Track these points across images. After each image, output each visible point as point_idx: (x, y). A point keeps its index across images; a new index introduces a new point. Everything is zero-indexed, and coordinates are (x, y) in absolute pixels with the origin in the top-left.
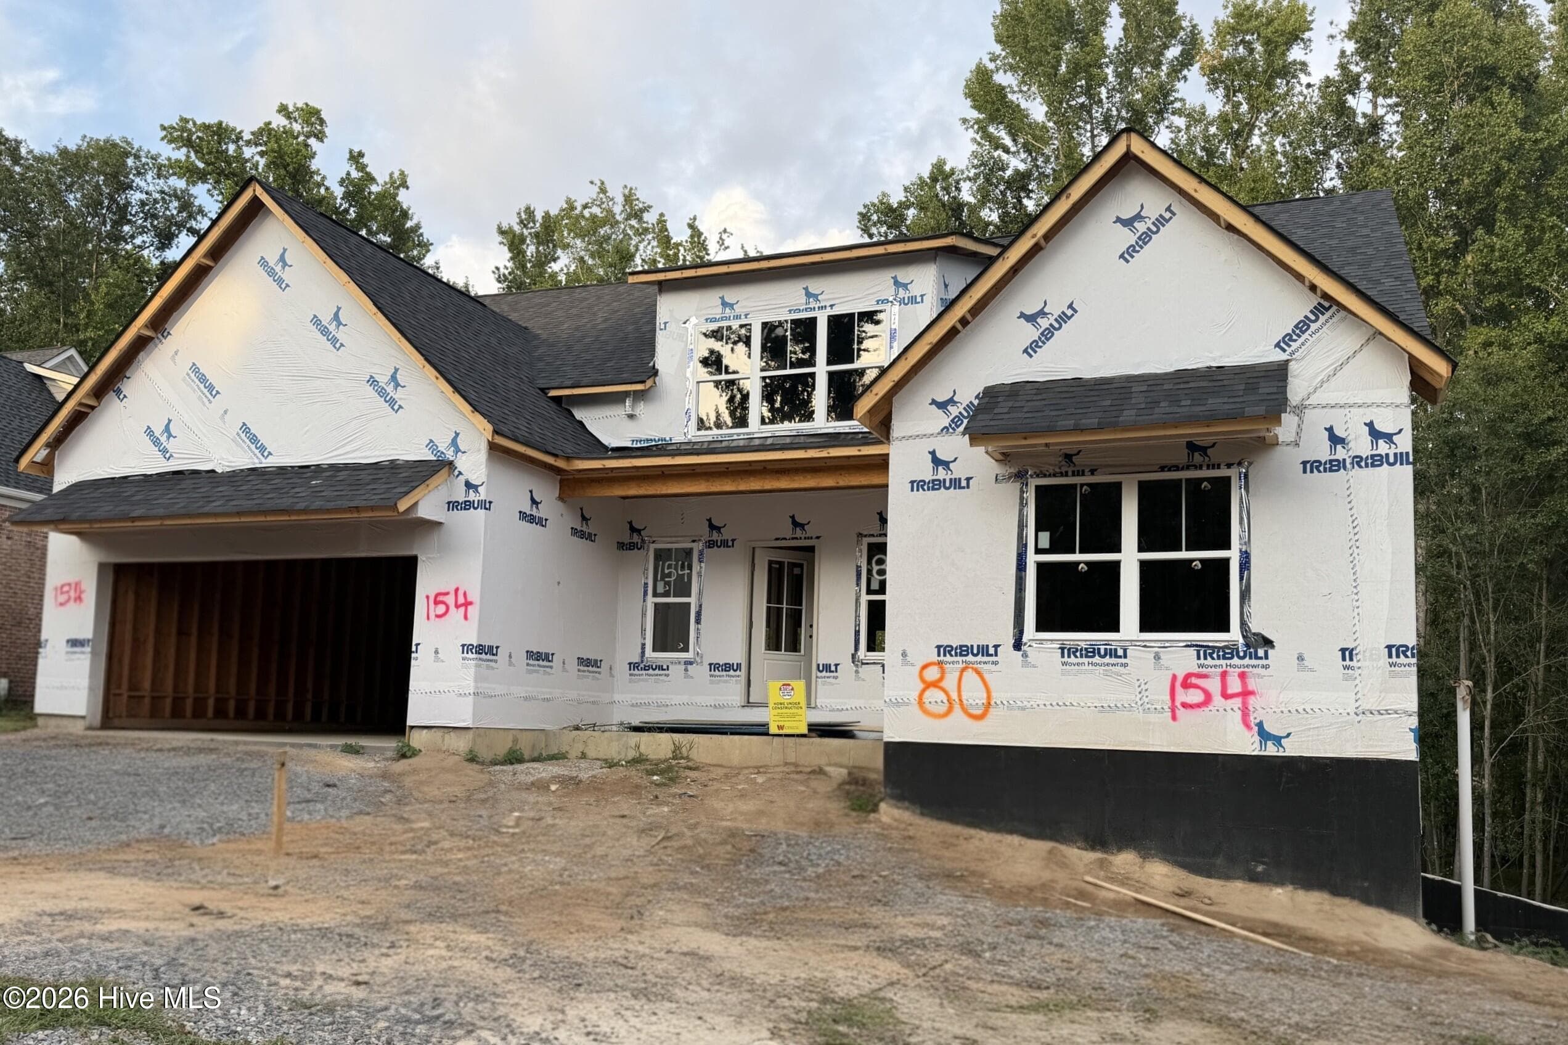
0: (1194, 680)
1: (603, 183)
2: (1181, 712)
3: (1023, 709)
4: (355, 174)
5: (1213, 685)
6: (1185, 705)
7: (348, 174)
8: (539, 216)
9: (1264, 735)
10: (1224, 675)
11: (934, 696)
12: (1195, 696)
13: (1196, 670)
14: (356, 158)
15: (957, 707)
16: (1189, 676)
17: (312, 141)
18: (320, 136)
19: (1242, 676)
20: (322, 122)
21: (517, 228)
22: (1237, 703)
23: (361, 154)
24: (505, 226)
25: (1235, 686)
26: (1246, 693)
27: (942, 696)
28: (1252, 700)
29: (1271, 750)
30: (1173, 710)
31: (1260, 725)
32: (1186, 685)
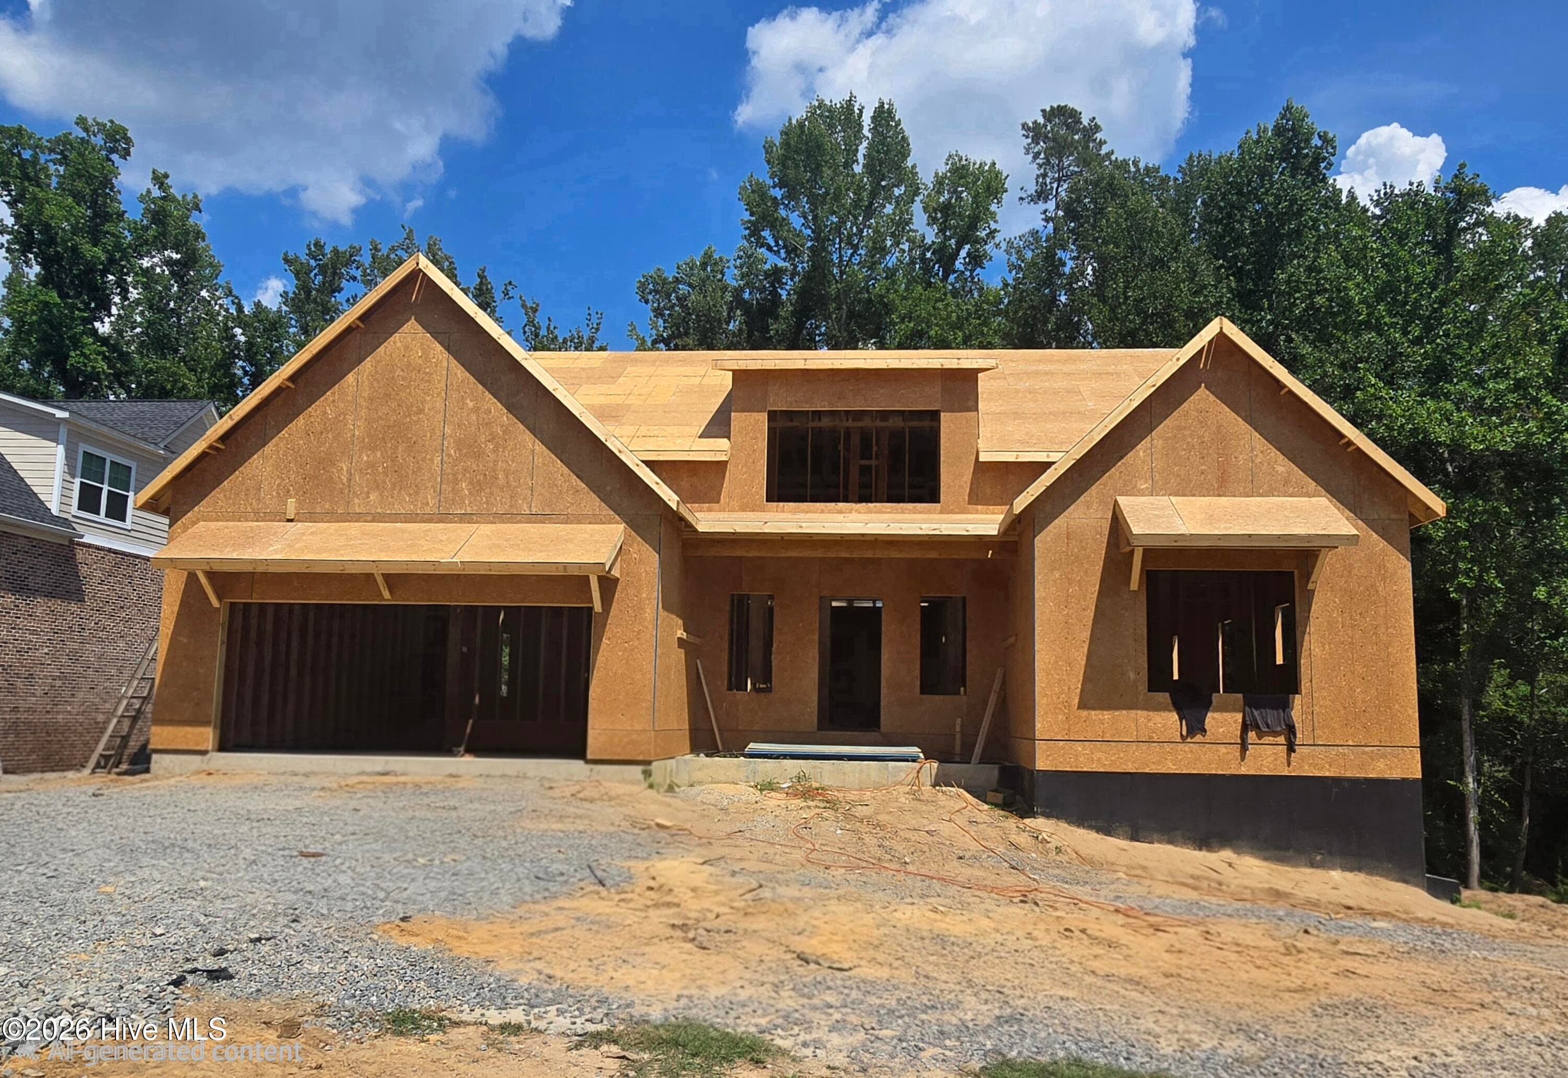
1: (411, 231)
4: (156, 193)
7: (149, 191)
8: (328, 250)
14: (160, 180)
17: (115, 157)
18: (126, 154)
20: (128, 141)
21: (304, 258)
23: (166, 176)
24: (291, 255)
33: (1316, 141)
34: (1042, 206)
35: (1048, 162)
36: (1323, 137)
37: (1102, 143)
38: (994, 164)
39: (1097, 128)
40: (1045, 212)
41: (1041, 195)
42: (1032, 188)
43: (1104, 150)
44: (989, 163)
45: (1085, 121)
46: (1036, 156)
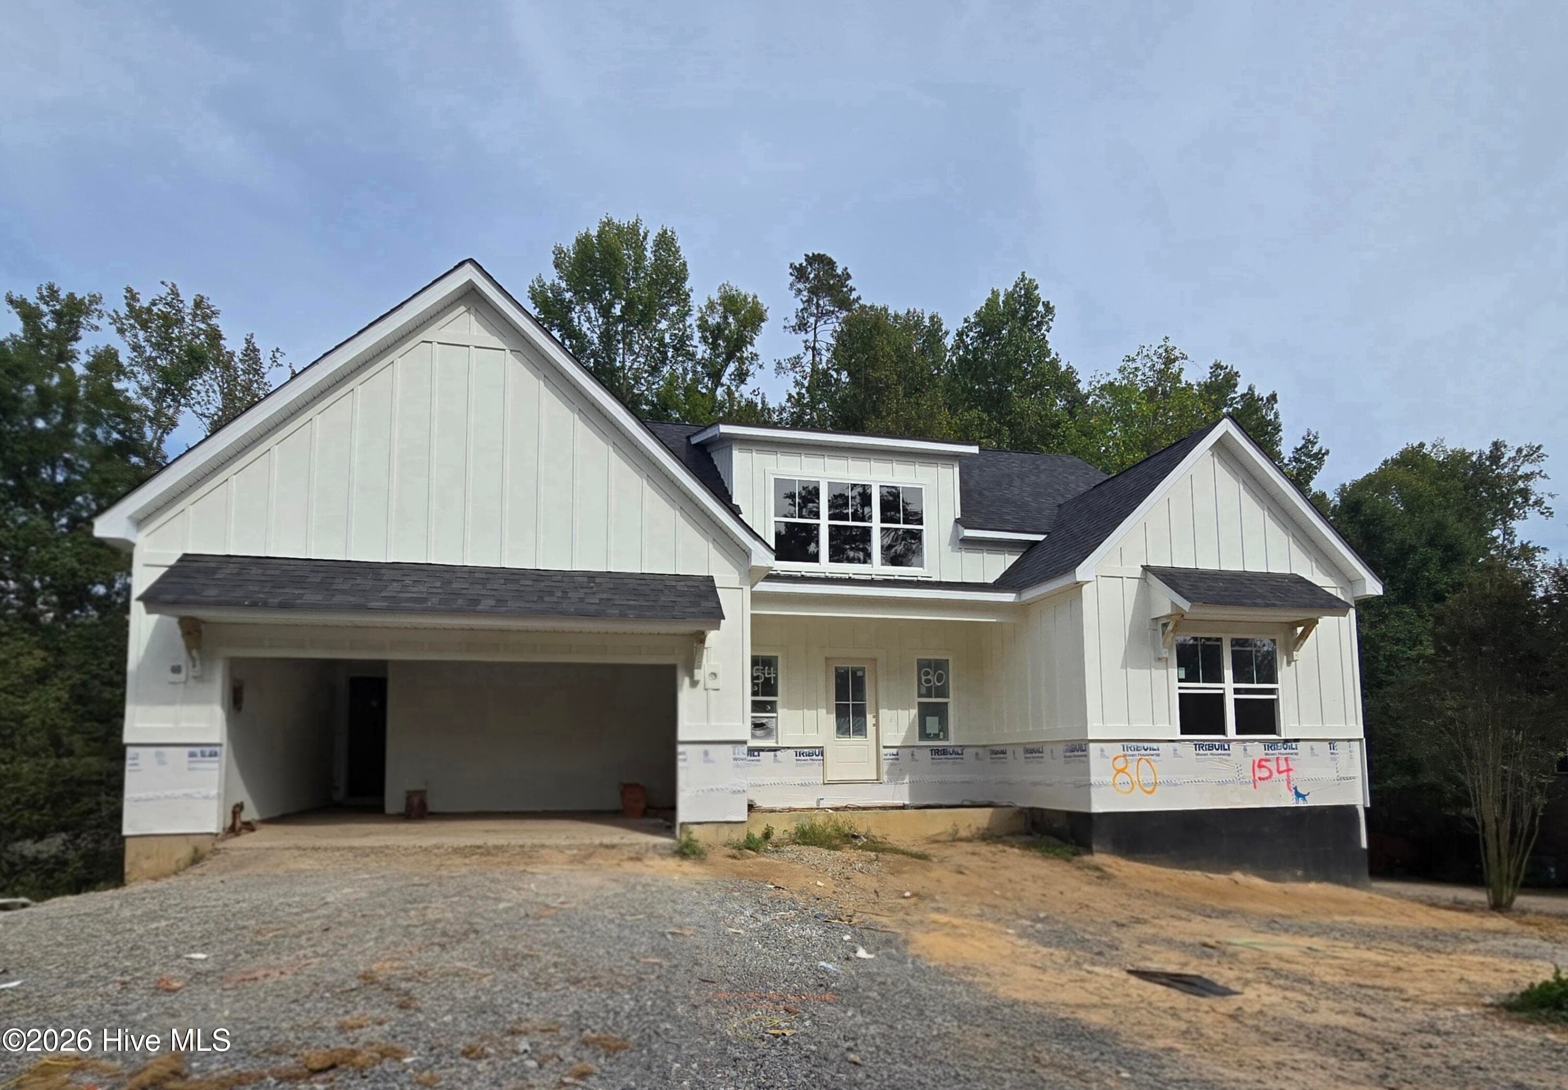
0: (1264, 763)
2: (1259, 783)
3: (1176, 785)
5: (1272, 765)
6: (1260, 779)
9: (1298, 795)
10: (1278, 759)
11: (1122, 778)
12: (1265, 774)
13: (1264, 757)
15: (1137, 787)
16: (1261, 760)
19: (1286, 759)
22: (1284, 776)
25: (1283, 767)
26: (1289, 770)
27: (1126, 778)
28: (1291, 773)
29: (1301, 804)
30: (1254, 781)
31: (1295, 788)
32: (1260, 766)
33: (1040, 308)
34: (803, 336)
35: (809, 301)
36: (1046, 305)
37: (852, 290)
38: (755, 297)
39: (849, 277)
40: (806, 342)
41: (802, 326)
42: (794, 321)
43: (854, 295)
44: (751, 294)
45: (839, 271)
46: (799, 291)
